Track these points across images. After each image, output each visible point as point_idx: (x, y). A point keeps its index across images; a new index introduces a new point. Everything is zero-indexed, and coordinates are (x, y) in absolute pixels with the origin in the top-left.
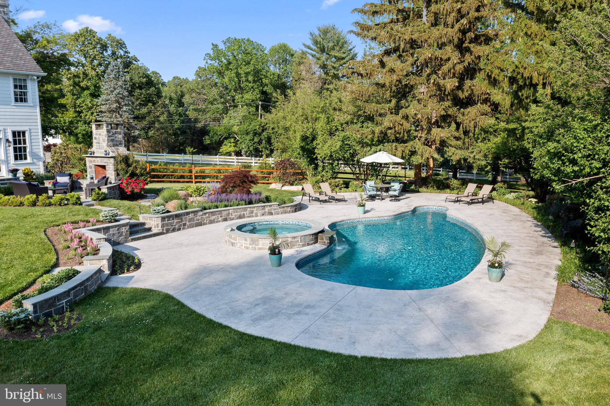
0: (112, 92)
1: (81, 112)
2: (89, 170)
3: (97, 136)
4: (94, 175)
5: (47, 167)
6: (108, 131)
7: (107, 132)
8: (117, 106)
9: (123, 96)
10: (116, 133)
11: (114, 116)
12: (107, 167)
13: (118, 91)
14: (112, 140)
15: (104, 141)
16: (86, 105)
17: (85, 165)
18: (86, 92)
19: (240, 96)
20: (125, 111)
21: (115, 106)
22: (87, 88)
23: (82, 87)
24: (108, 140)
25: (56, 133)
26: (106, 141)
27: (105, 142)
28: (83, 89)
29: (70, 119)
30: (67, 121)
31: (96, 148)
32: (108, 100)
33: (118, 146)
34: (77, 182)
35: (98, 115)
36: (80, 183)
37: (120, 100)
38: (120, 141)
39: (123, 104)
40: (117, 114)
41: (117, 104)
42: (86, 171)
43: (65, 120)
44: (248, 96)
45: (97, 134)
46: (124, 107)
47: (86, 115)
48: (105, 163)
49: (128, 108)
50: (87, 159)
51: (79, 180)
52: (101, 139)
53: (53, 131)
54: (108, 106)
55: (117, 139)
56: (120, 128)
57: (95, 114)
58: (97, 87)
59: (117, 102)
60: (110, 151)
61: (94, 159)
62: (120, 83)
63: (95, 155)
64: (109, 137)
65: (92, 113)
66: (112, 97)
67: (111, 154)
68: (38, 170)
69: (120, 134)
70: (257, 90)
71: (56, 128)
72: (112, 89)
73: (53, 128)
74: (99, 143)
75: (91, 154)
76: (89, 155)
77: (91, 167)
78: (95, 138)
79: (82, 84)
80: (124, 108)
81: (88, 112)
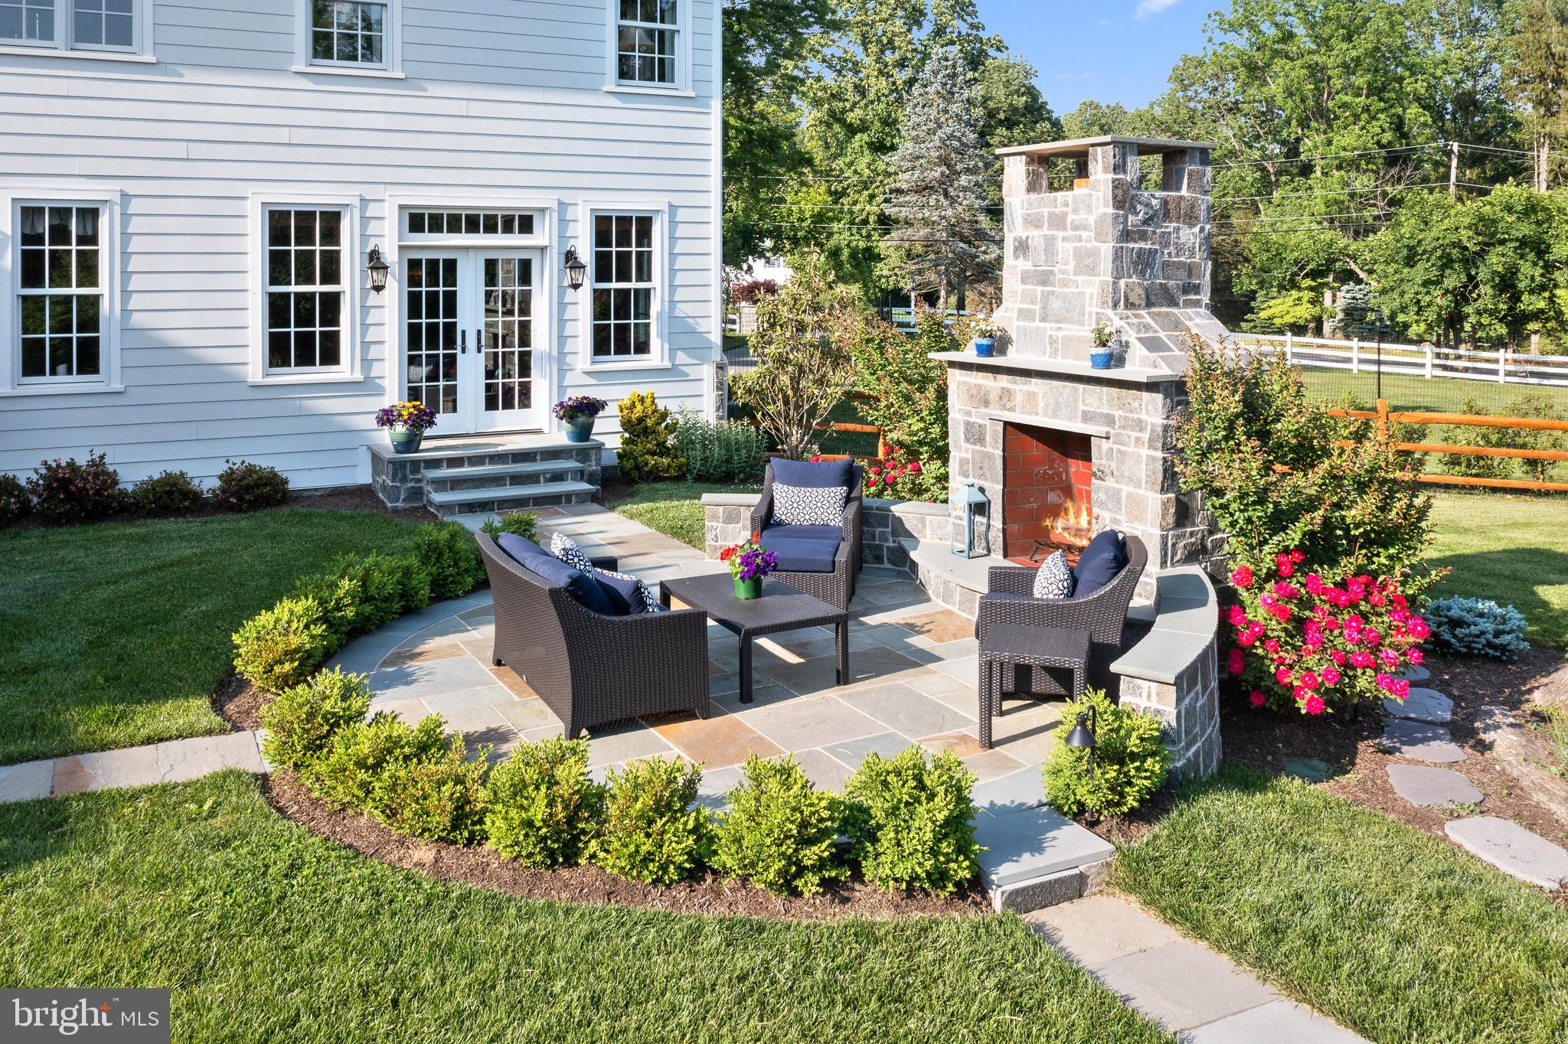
0: (931, 132)
1: (844, 193)
2: (960, 449)
3: (1036, 236)
4: (995, 491)
5: (731, 394)
6: (1124, 199)
7: (1119, 203)
8: (943, 174)
9: (963, 144)
10: (1166, 211)
11: (932, 202)
12: (1098, 448)
13: (949, 130)
14: (1144, 262)
15: (1085, 264)
16: (855, 172)
17: (941, 414)
18: (860, 139)
19: (1320, 139)
20: (965, 189)
21: (936, 173)
22: (864, 127)
23: (851, 124)
24: (1118, 256)
25: (776, 250)
26: (1106, 264)
27: (1092, 271)
28: (852, 130)
29: (817, 209)
30: (808, 214)
31: (1024, 314)
32: (918, 158)
33: (1173, 303)
34: (884, 517)
35: (887, 201)
36: (899, 528)
37: (953, 155)
38: (1190, 269)
39: (959, 167)
40: (942, 198)
41: (944, 168)
42: (942, 454)
43: (801, 211)
44: (1349, 139)
45: (1033, 222)
46: (963, 177)
47: (855, 203)
48: (1087, 417)
49: (973, 178)
50: (956, 379)
51: (898, 509)
52: (1065, 250)
53: (768, 243)
54: (917, 173)
55: (1169, 254)
56: (1196, 179)
57: (880, 199)
58: (889, 122)
59: (945, 161)
60: (1131, 336)
61: (1004, 381)
62: (955, 108)
63: (1013, 358)
64: (1126, 235)
65: (872, 197)
66: (932, 148)
67: (1139, 366)
68: (690, 405)
69: (1190, 219)
70: (1382, 116)
71: (776, 234)
72: (932, 125)
73: (769, 234)
74: (1044, 279)
75: (986, 351)
76: (969, 355)
77: (975, 435)
78: (1022, 247)
79: (852, 117)
80: (964, 180)
81: (859, 192)
